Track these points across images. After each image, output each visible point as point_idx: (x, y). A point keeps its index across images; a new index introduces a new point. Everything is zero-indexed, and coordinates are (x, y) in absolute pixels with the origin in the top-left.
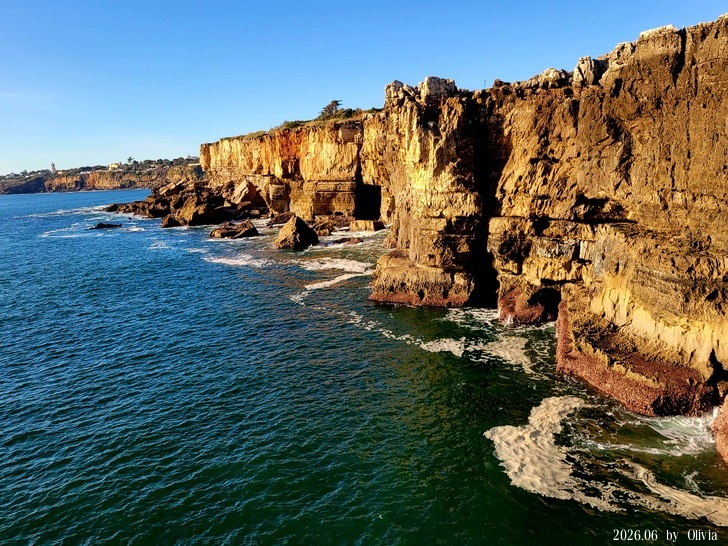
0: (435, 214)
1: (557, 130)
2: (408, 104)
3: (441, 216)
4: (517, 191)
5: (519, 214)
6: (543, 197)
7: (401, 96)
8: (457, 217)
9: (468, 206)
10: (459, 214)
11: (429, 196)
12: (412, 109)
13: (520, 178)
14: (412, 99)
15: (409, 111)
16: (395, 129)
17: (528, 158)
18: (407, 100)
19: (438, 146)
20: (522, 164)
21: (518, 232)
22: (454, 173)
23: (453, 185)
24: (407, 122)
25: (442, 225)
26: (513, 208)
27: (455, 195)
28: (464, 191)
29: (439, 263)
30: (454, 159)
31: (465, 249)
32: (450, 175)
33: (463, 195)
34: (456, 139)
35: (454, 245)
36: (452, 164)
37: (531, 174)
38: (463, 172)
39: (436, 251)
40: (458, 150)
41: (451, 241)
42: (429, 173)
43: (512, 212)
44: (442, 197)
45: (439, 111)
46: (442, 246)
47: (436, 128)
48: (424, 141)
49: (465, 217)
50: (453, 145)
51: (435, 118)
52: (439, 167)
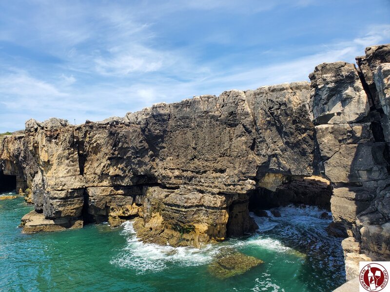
0: (59, 189)
1: (120, 144)
2: (40, 131)
3: (62, 190)
4: (102, 174)
5: (105, 185)
6: (117, 176)
7: (36, 126)
8: (71, 189)
9: (77, 185)
10: (72, 187)
11: (54, 179)
12: (42, 133)
13: (104, 167)
14: (43, 128)
15: (40, 135)
16: (32, 143)
17: (107, 157)
18: (39, 128)
19: (59, 153)
20: (104, 160)
21: (105, 193)
22: (68, 166)
23: (68, 172)
24: (39, 140)
25: (63, 194)
26: (101, 182)
27: (69, 178)
28: (75, 175)
29: (62, 215)
30: (68, 159)
31: (77, 206)
32: (66, 167)
33: (74, 177)
34: (68, 149)
35: (71, 204)
36: (67, 162)
37: (109, 165)
38: (73, 165)
39: (60, 209)
40: (69, 154)
41: (69, 203)
42: (54, 167)
43: (101, 184)
44: (62, 179)
45: (58, 135)
46: (64, 205)
47: (57, 144)
48: (50, 150)
49: (76, 189)
50: (67, 152)
51: (56, 138)
52: (60, 164)
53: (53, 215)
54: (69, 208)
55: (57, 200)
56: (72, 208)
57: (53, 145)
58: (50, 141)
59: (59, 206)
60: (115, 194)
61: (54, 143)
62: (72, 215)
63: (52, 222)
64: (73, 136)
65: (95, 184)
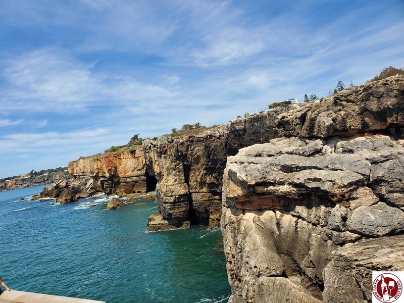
0: (169, 195)
1: (212, 157)
2: (153, 149)
3: (171, 196)
4: (201, 182)
5: (204, 191)
6: (212, 183)
7: (149, 146)
8: (178, 195)
9: (183, 191)
10: (179, 194)
11: (165, 187)
12: (154, 151)
13: (202, 175)
14: (154, 146)
15: (152, 152)
16: (148, 159)
17: (204, 167)
18: (152, 147)
19: (167, 165)
20: (202, 170)
21: (204, 199)
22: (175, 176)
23: (175, 181)
24: (152, 157)
25: (172, 199)
26: (202, 188)
27: (176, 186)
28: (180, 183)
29: (173, 217)
30: (175, 170)
31: (184, 209)
32: (174, 177)
33: (180, 185)
34: (175, 162)
35: (179, 208)
36: (174, 172)
37: (206, 174)
38: (179, 175)
39: (171, 212)
40: (175, 166)
41: (177, 206)
42: (165, 177)
43: (202, 190)
44: (171, 187)
45: (166, 151)
46: (173, 209)
47: (165, 158)
48: (161, 163)
49: (182, 195)
50: (173, 164)
51: (165, 154)
52: (169, 174)
53: (167, 217)
54: (178, 210)
55: (169, 204)
56: (180, 211)
57: (163, 159)
58: (160, 157)
59: (170, 209)
60: (212, 200)
61: (163, 158)
62: (180, 216)
63: (166, 222)
64: (177, 151)
65: (197, 190)
